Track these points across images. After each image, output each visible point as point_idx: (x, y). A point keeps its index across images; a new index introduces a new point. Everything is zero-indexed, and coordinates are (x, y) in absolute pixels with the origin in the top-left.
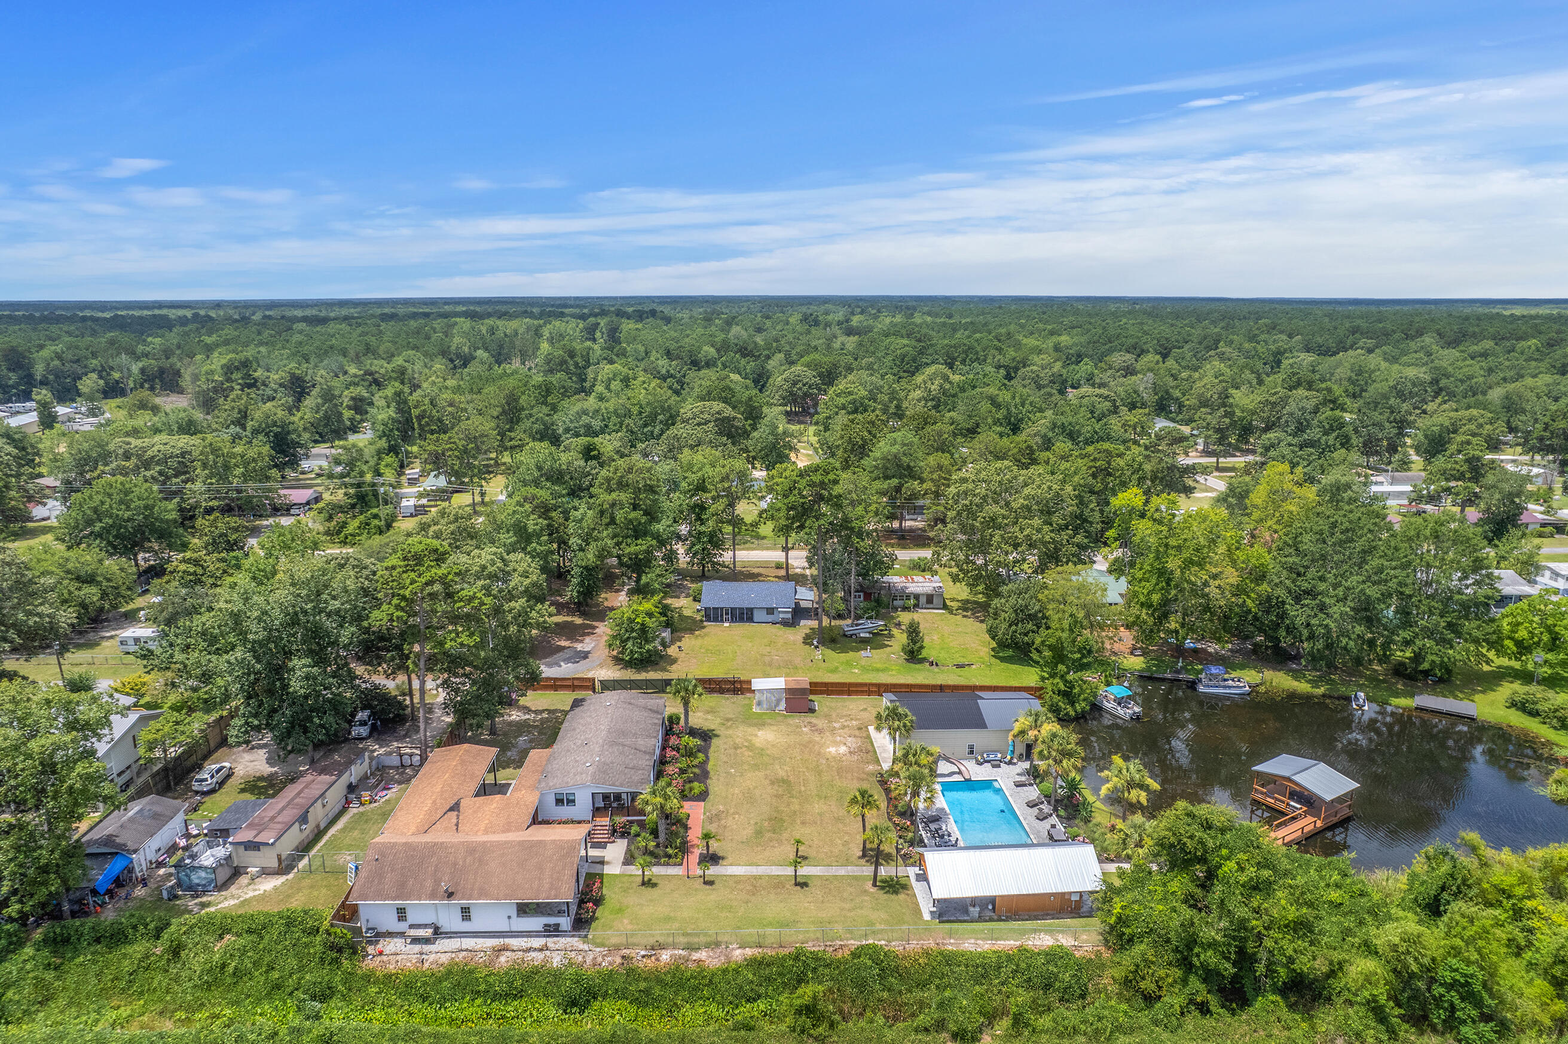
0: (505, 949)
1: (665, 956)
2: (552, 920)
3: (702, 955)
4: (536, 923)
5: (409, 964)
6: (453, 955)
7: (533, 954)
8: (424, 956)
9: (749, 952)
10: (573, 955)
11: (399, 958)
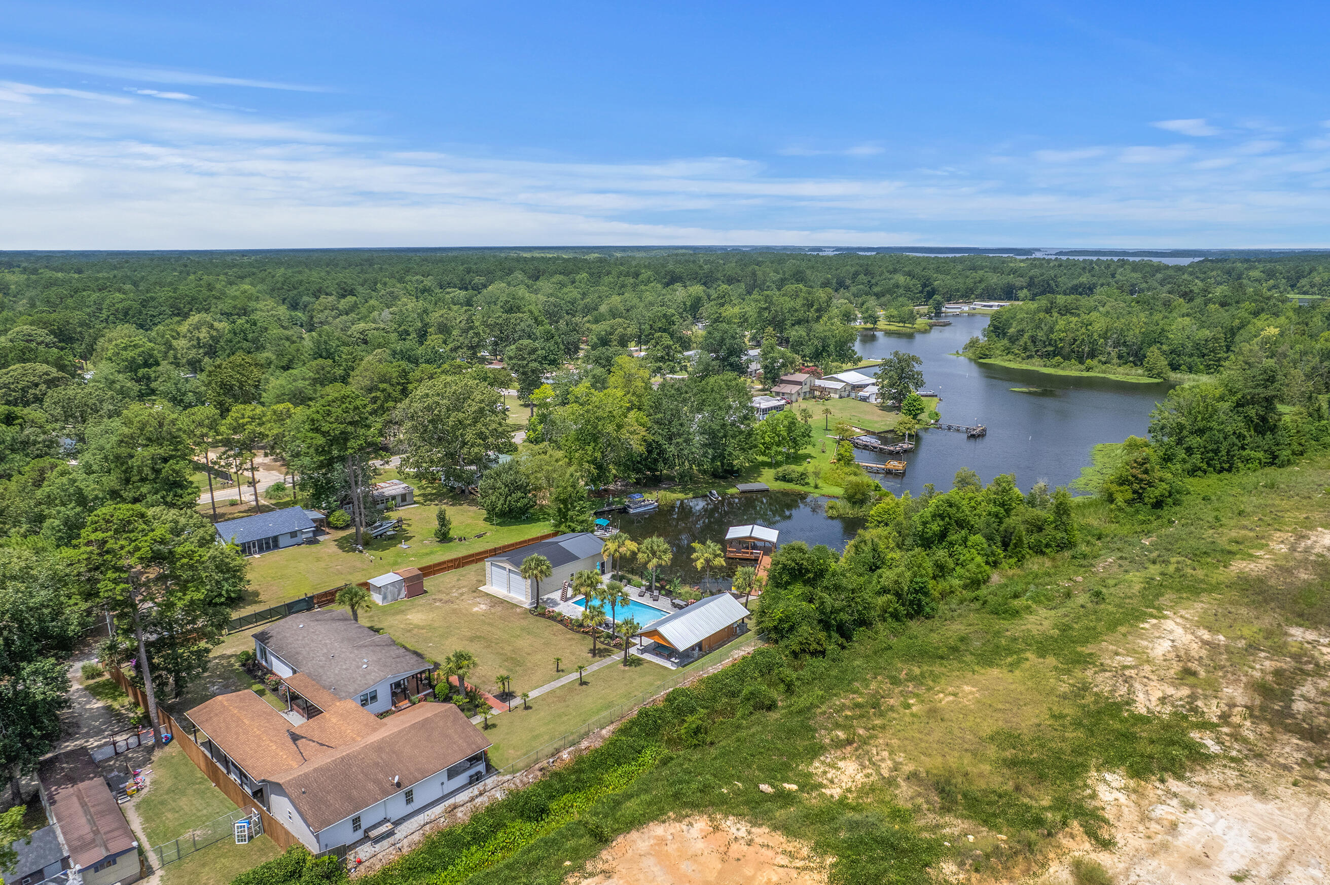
0: (455, 807)
1: (565, 755)
2: (472, 771)
3: (584, 744)
4: (462, 779)
5: (391, 857)
6: (421, 832)
7: (479, 800)
8: (398, 845)
9: (611, 728)
10: (506, 785)
11: (379, 856)
